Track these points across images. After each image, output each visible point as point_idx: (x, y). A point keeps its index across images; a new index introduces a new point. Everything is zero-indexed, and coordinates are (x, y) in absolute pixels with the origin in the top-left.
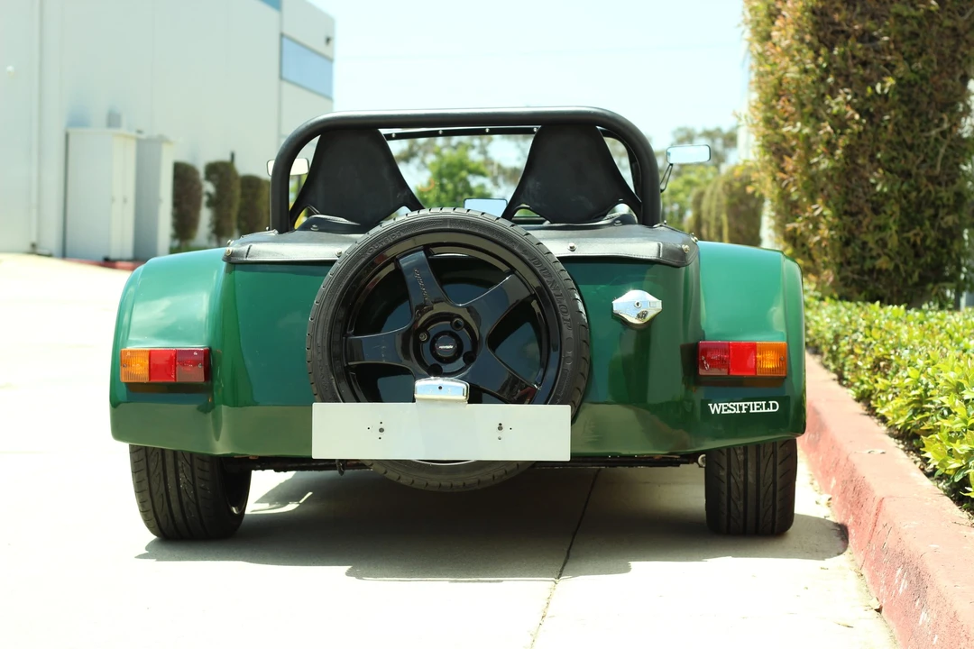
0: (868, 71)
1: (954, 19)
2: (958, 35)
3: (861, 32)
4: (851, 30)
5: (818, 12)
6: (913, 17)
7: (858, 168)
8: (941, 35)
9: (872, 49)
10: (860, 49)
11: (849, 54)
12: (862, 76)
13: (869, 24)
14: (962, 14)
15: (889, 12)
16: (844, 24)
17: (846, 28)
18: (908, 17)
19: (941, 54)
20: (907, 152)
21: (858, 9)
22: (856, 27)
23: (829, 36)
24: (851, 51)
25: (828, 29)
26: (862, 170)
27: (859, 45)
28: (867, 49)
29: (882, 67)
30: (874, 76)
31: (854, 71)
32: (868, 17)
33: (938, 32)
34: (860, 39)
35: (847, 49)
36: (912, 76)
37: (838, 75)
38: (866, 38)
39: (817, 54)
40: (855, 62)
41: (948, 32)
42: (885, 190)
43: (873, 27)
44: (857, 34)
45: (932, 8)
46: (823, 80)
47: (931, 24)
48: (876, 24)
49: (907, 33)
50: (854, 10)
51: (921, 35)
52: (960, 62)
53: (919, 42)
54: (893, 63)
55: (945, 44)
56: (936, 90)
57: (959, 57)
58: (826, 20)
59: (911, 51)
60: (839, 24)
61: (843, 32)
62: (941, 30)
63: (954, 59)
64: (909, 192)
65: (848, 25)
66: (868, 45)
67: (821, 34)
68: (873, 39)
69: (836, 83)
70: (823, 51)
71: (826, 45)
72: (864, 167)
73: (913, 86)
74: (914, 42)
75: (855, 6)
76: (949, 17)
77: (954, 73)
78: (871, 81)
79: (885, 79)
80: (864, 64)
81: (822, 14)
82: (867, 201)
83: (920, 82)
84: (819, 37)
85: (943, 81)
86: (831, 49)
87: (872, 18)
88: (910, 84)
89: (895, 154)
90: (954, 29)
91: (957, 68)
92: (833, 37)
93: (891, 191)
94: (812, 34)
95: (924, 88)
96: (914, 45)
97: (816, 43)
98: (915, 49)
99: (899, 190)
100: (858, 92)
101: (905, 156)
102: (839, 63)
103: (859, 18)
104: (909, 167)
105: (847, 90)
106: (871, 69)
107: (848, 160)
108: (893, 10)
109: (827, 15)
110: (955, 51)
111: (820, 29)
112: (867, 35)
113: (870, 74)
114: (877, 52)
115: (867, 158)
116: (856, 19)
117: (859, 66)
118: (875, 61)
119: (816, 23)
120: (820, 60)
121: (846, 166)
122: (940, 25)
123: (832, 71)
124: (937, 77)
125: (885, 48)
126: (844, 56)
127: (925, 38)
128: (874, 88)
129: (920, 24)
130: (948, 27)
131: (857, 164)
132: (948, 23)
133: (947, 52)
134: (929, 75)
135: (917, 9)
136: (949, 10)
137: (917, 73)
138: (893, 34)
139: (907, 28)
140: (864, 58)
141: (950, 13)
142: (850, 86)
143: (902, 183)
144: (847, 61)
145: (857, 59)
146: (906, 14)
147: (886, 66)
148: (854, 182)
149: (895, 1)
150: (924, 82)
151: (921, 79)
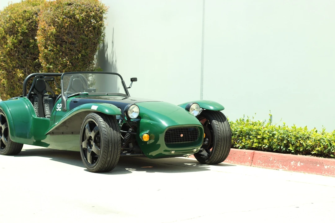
1: (95, 40)
2: (95, 44)
3: (71, 42)
4: (68, 41)
5: (56, 36)
6: (86, 39)
9: (74, 47)
10: (70, 46)
12: (71, 53)
13: (74, 40)
14: (96, 39)
15: (79, 37)
17: (66, 41)
19: (91, 49)
21: (70, 36)
23: (60, 42)
25: (60, 40)
30: (74, 54)
32: (73, 38)
33: (91, 43)
34: (70, 44)
35: (66, 46)
37: (63, 52)
39: (56, 47)
41: (93, 43)
43: (75, 41)
45: (91, 37)
46: (58, 54)
47: (90, 41)
49: (84, 43)
50: (69, 36)
51: (88, 43)
53: (87, 45)
54: (80, 50)
55: (92, 46)
56: (89, 58)
58: (59, 38)
59: (85, 48)
60: (64, 39)
61: (64, 41)
63: (94, 50)
66: (72, 45)
69: (62, 55)
71: (59, 45)
74: (85, 45)
75: (69, 35)
76: (94, 40)
81: (57, 36)
84: (57, 42)
85: (91, 56)
87: (74, 38)
88: (84, 56)
91: (94, 52)
92: (62, 43)
94: (55, 41)
103: (70, 38)
106: (73, 52)
108: (81, 37)
109: (59, 36)
111: (57, 40)
117: (70, 51)
118: (75, 50)
119: (56, 38)
124: (90, 54)
125: (78, 46)
129: (88, 41)
132: (93, 41)
135: (87, 37)
137: (86, 53)
138: (81, 43)
139: (84, 42)
140: (71, 49)
141: (94, 38)
142: (67, 56)
144: (66, 49)
145: (69, 49)
146: (84, 38)
147: (77, 51)
148: (66, 81)
149: (81, 34)
150: (87, 56)
151: (87, 55)
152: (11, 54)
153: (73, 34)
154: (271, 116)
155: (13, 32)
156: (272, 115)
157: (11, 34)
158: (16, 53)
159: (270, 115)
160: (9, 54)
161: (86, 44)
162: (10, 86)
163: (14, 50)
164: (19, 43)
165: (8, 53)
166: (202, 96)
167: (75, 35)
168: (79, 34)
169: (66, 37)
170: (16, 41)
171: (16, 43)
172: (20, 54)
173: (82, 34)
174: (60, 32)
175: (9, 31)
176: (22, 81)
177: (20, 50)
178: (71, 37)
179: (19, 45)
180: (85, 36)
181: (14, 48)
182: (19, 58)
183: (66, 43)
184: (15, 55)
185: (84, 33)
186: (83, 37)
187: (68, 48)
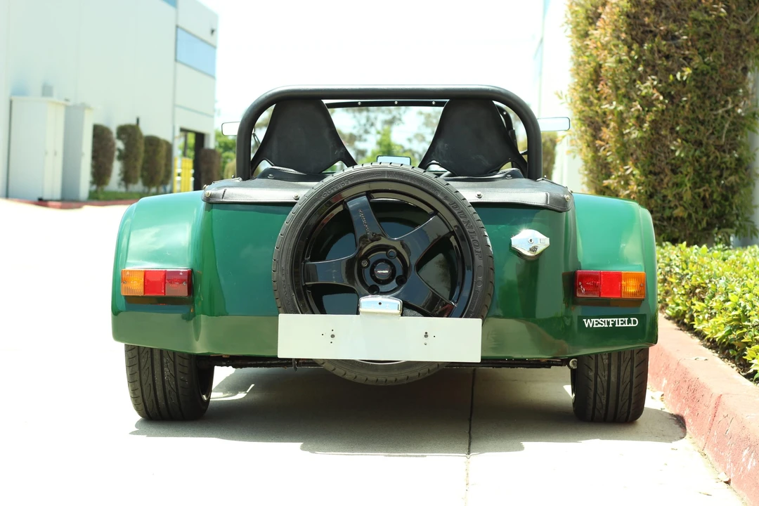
0: (670, 63)
1: (738, 24)
2: (741, 36)
3: (666, 32)
4: (657, 31)
5: (632, 16)
6: (707, 21)
7: (661, 137)
8: (728, 36)
9: (674, 46)
10: (665, 45)
11: (655, 49)
12: (665, 66)
13: (672, 26)
14: (744, 19)
15: (688, 17)
16: (652, 25)
17: (653, 29)
18: (702, 21)
19: (727, 50)
20: (699, 126)
21: (663, 15)
22: (662, 28)
23: (640, 34)
24: (657, 46)
25: (639, 29)
26: (664, 139)
27: (664, 43)
28: (670, 45)
29: (681, 59)
30: (675, 66)
31: (660, 62)
32: (671, 20)
33: (726, 33)
34: (665, 37)
35: (654, 45)
36: (705, 67)
37: (646, 64)
38: (670, 37)
39: (630, 49)
40: (660, 55)
41: (733, 33)
42: (682, 155)
43: (676, 28)
44: (662, 33)
45: (722, 15)
46: (634, 69)
47: (721, 27)
48: (677, 26)
49: (701, 34)
50: (660, 15)
51: (713, 36)
52: (742, 57)
53: (711, 40)
54: (690, 56)
55: (731, 43)
56: (723, 78)
57: (741, 53)
58: (638, 22)
59: (704, 48)
60: (648, 25)
61: (651, 31)
62: (728, 31)
63: (737, 54)
64: (700, 157)
65: (655, 27)
66: (671, 42)
67: (634, 33)
68: (674, 38)
69: (645, 72)
70: (635, 46)
71: (637, 42)
72: (665, 137)
73: (705, 75)
74: (706, 40)
75: (661, 12)
76: (734, 22)
77: (737, 65)
78: (673, 70)
79: (684, 69)
80: (667, 57)
81: (634, 17)
82: (667, 163)
83: (710, 71)
84: (631, 35)
85: (729, 71)
86: (641, 45)
87: (675, 21)
88: (703, 74)
89: (690, 127)
90: (738, 31)
91: (739, 62)
92: (643, 36)
93: (687, 156)
94: (626, 34)
95: (714, 77)
96: (707, 43)
97: (629, 39)
98: (707, 46)
99: (693, 156)
100: (662, 78)
101: (698, 129)
102: (647, 56)
103: (664, 21)
104: (701, 138)
105: (653, 77)
106: (673, 61)
107: (653, 132)
108: (691, 16)
109: (638, 18)
110: (738, 48)
111: (633, 29)
112: (669, 34)
113: (672, 65)
114: (677, 48)
115: (669, 130)
116: (662, 22)
117: (664, 59)
118: (676, 55)
119: (630, 24)
120: (633, 53)
121: (651, 136)
122: (728, 28)
123: (642, 62)
124: (724, 68)
125: (684, 45)
126: (651, 51)
127: (715, 38)
128: (675, 76)
129: (712, 27)
130: (733, 30)
131: (661, 135)
132: (734, 26)
133: (732, 49)
134: (718, 66)
135: (710, 15)
136: (734, 16)
137: (708, 65)
138: (690, 34)
139: (702, 29)
140: (667, 53)
141: (735, 19)
142: (656, 74)
143: (696, 150)
144: (654, 54)
145: (662, 53)
146: (701, 18)
147: (685, 59)
148: (657, 149)
149: (693, 8)
150: (714, 72)
151: (712, 69)
153: (671, 7)
161: (709, 35)
167: (676, 11)
168: (686, 8)
169: (652, 16)
173: (695, 7)
178: (665, 18)
180: (707, 12)
185: (700, 5)
186: (699, 15)
187: (659, 52)
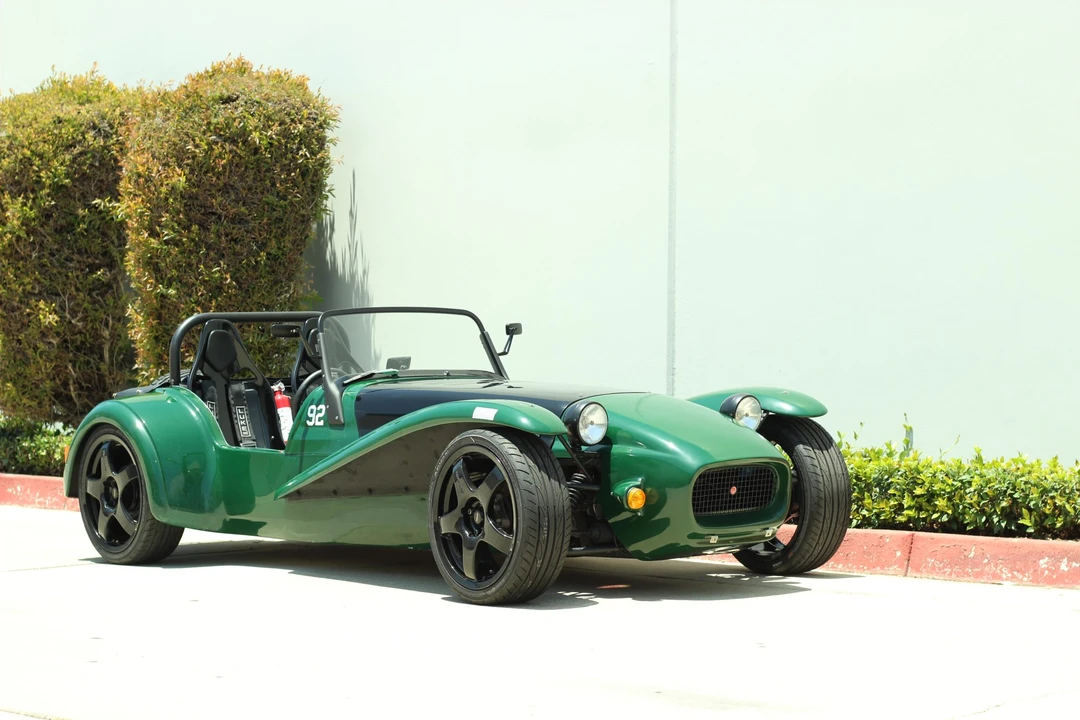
0: (238, 246)
1: (305, 209)
4: (224, 213)
5: (187, 196)
6: (281, 207)
11: (222, 232)
12: (233, 249)
13: (243, 209)
14: (309, 205)
15: (260, 200)
17: (220, 211)
18: (276, 206)
21: (233, 197)
22: (230, 211)
23: (199, 215)
24: (225, 230)
25: (199, 210)
29: (251, 243)
30: (245, 251)
31: (228, 245)
32: (241, 203)
33: (295, 218)
34: (233, 221)
35: (220, 228)
37: (209, 247)
38: (239, 220)
39: (187, 230)
40: (228, 238)
43: (247, 212)
44: (230, 216)
49: (274, 219)
50: (229, 197)
51: (285, 220)
53: (281, 225)
59: (276, 233)
60: (210, 207)
61: (214, 214)
63: (301, 239)
65: (224, 210)
66: (239, 226)
68: (244, 221)
69: (207, 255)
70: (193, 228)
71: (197, 224)
74: (278, 225)
75: (228, 193)
78: (241, 254)
80: (235, 240)
81: (191, 198)
83: (281, 256)
84: (187, 216)
85: (295, 257)
86: (203, 227)
87: (244, 204)
88: (275, 258)
90: (304, 216)
92: (205, 218)
95: (282, 262)
97: (186, 221)
98: (279, 231)
100: (229, 263)
102: (211, 238)
103: (232, 204)
106: (241, 245)
108: (264, 199)
109: (197, 199)
114: (247, 231)
116: (230, 205)
117: (233, 242)
118: (246, 238)
119: (186, 205)
120: (192, 235)
123: (205, 245)
124: (291, 253)
125: (256, 229)
126: (216, 233)
127: (286, 222)
129: (285, 213)
130: (300, 214)
132: (303, 212)
133: (299, 234)
134: (288, 251)
135: (286, 200)
137: (280, 249)
138: (264, 218)
139: (275, 214)
140: (235, 237)
141: (303, 203)
142: (223, 258)
144: (219, 237)
145: (230, 237)
146: (275, 203)
147: (255, 242)
149: (265, 192)
150: (283, 257)
151: (283, 254)
152: (17, 252)
153: (241, 190)
154: (909, 432)
155: (23, 185)
156: (911, 429)
157: (15, 191)
158: (34, 249)
159: (905, 426)
160: (11, 255)
161: (281, 220)
162: (12, 354)
163: (25, 240)
164: (44, 220)
165: (9, 252)
166: (673, 375)
167: (247, 194)
168: (258, 191)
169: (220, 199)
170: (32, 214)
171: (34, 219)
172: (46, 253)
173: (268, 191)
174: (199, 187)
175: (10, 180)
176: (53, 337)
177: (45, 241)
178: (234, 201)
179: (42, 226)
180: (278, 196)
181: (28, 235)
182: (43, 266)
183: (220, 218)
184: (31, 256)
185: (274, 189)
186: (272, 199)
187: (227, 235)
